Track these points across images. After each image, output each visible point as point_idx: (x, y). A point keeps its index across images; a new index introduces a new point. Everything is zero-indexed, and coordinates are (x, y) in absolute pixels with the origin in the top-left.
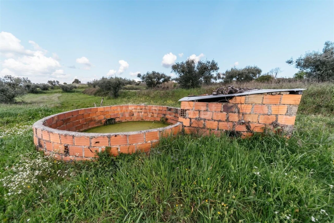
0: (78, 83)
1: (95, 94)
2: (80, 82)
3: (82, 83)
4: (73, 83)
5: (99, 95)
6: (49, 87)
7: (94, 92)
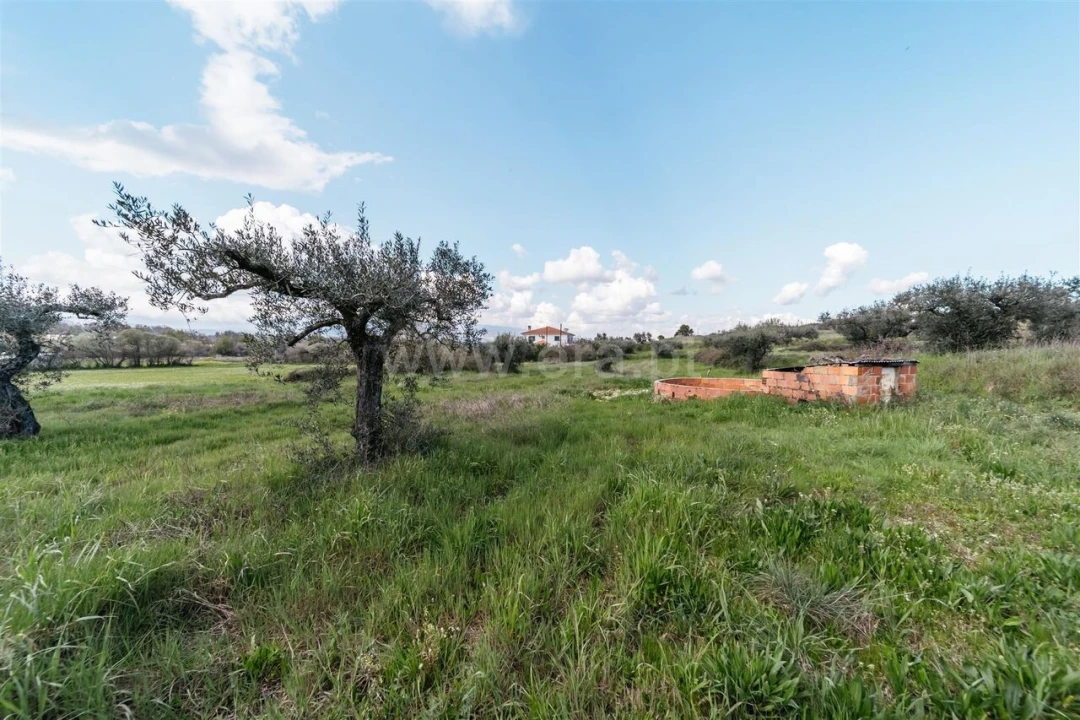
0: (687, 335)
1: (716, 364)
2: (691, 331)
3: (695, 333)
4: (677, 334)
5: (724, 366)
6: (634, 346)
7: (714, 359)
